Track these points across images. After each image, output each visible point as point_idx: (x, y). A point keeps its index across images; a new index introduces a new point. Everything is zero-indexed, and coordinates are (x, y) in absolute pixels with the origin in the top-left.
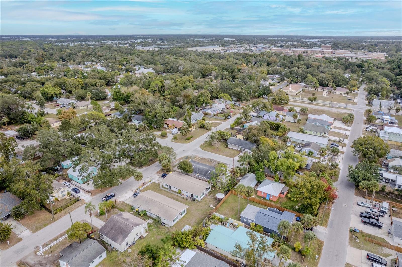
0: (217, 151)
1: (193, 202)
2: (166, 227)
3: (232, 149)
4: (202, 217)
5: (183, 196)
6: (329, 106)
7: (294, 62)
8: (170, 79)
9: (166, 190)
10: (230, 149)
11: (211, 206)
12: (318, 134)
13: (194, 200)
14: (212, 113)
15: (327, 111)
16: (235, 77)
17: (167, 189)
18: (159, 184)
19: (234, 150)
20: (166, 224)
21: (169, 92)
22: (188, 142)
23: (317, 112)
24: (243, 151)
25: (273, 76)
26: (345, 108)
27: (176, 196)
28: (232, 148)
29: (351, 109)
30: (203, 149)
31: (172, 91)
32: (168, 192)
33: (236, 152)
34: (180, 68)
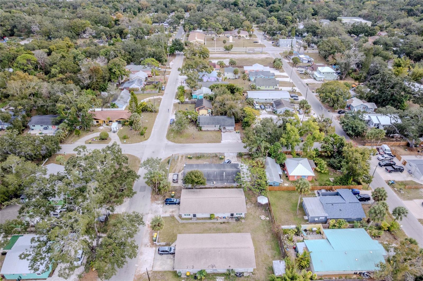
0: (193, 139)
1: (239, 222)
2: (248, 277)
3: (208, 131)
4: (269, 238)
5: (220, 221)
6: (246, 53)
7: (168, 5)
8: (36, 47)
9: (190, 221)
10: (205, 131)
11: (263, 217)
12: (271, 88)
13: (238, 219)
14: (140, 87)
15: (249, 59)
16: (122, 32)
17: (191, 219)
18: (173, 217)
19: (211, 131)
20: (243, 273)
21: (58, 68)
22: (146, 138)
23: (244, 62)
24: (223, 130)
25: (158, 24)
26: (262, 53)
27: (212, 225)
28: (206, 129)
29: (267, 53)
30: (174, 142)
31: (63, 67)
32: (196, 223)
33: (216, 134)
34: (35, 28)
